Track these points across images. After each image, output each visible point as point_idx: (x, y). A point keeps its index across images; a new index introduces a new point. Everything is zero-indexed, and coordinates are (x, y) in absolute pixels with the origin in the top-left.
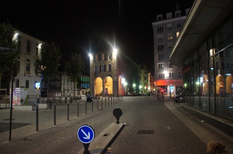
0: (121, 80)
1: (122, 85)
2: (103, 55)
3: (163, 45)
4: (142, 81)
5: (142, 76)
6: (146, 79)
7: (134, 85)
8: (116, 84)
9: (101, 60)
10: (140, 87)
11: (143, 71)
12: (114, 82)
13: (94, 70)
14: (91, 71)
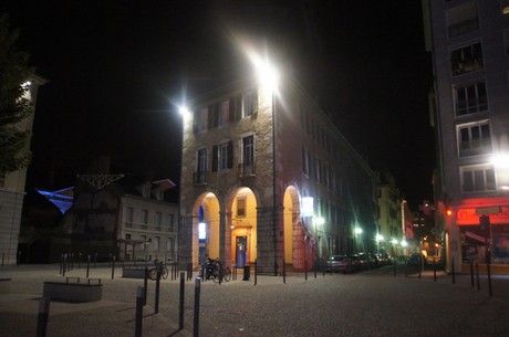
0: (296, 203)
1: (303, 227)
2: (225, 106)
3: (478, 46)
4: (383, 221)
5: (383, 204)
6: (394, 214)
7: (358, 231)
8: (271, 215)
9: (216, 124)
10: (379, 238)
11: (384, 190)
12: (261, 211)
13: (196, 163)
14: (184, 169)
